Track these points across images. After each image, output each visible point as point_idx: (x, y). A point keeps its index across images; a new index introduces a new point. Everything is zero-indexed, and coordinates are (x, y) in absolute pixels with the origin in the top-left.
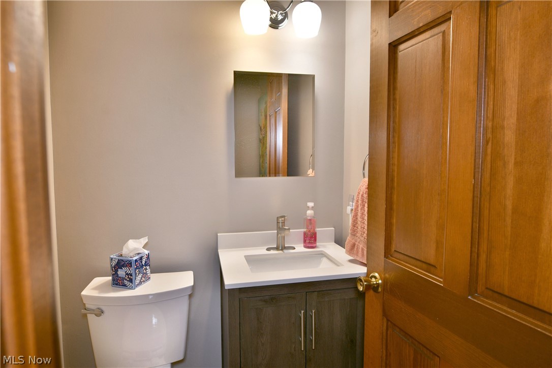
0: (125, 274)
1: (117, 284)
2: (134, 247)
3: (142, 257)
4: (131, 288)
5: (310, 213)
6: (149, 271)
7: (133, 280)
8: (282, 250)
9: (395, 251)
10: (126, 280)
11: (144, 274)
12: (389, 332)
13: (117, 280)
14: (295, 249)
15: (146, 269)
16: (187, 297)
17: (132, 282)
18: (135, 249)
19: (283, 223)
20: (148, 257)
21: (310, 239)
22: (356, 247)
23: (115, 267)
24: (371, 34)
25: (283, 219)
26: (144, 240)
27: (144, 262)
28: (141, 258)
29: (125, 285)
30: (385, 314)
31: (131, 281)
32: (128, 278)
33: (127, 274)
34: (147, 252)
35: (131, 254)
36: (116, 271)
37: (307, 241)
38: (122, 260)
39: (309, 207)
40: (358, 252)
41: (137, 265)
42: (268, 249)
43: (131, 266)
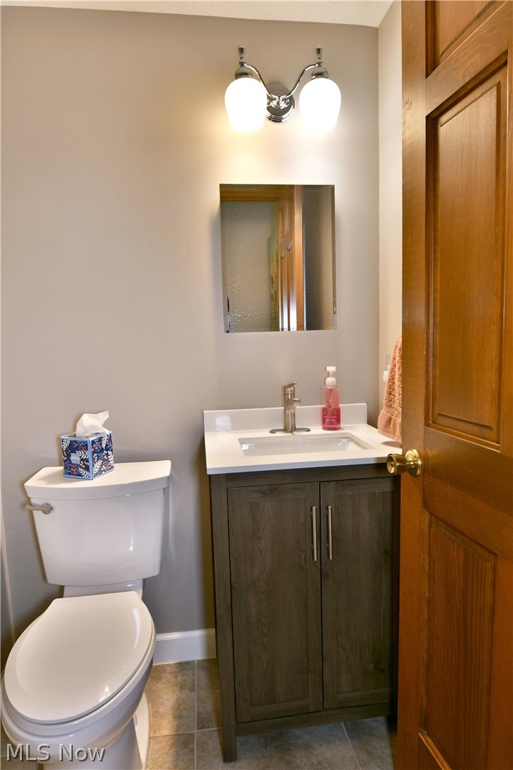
0: (79, 459)
1: (70, 474)
2: (92, 425)
3: (102, 438)
4: (88, 478)
5: (330, 381)
6: (111, 458)
7: (91, 467)
8: (291, 432)
9: (439, 414)
10: (81, 467)
11: (104, 460)
12: (432, 531)
13: (70, 468)
14: (309, 430)
15: (107, 455)
16: (162, 491)
17: (88, 470)
18: (93, 427)
19: (293, 394)
20: (110, 437)
21: (332, 419)
22: (392, 423)
23: (66, 451)
24: (404, 106)
25: (292, 389)
26: (104, 416)
27: (104, 445)
28: (100, 440)
29: (80, 475)
30: (426, 505)
31: (87, 468)
32: (84, 464)
33: (82, 460)
34: (108, 432)
35: (87, 434)
36: (69, 456)
37: (327, 420)
38: (75, 441)
39: (329, 372)
40: (394, 430)
41: (94, 448)
42: (272, 432)
43: (87, 449)
